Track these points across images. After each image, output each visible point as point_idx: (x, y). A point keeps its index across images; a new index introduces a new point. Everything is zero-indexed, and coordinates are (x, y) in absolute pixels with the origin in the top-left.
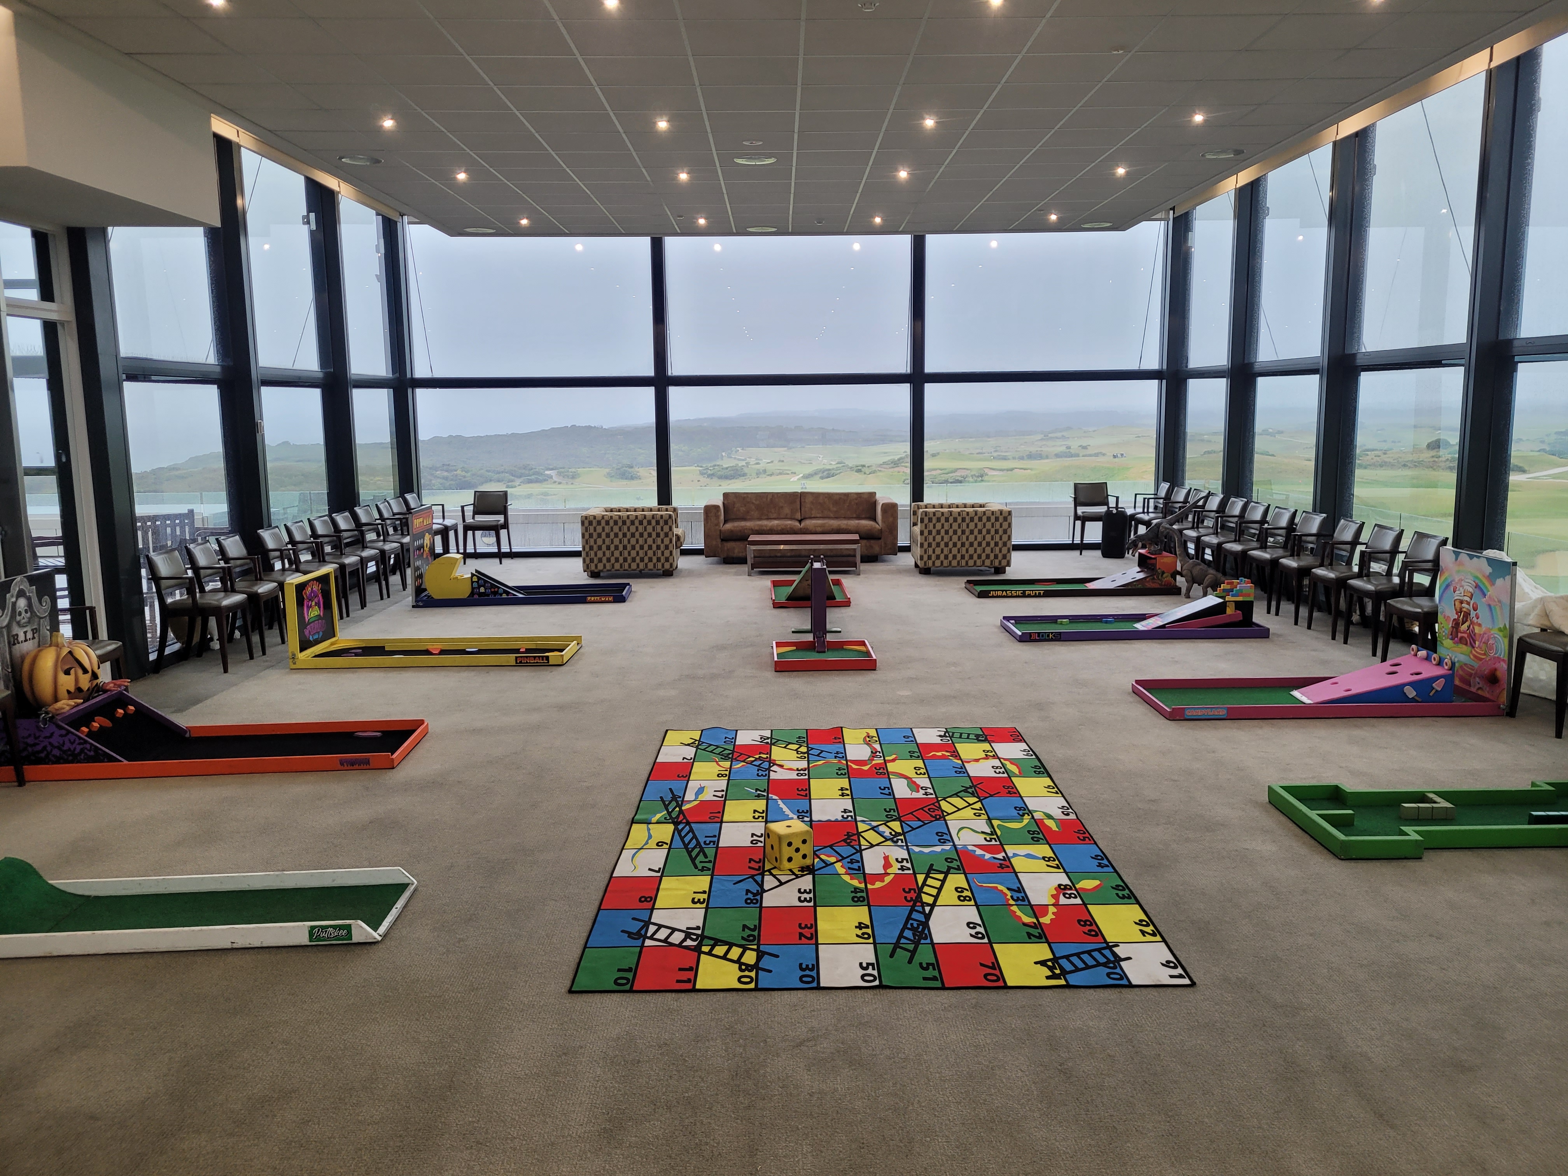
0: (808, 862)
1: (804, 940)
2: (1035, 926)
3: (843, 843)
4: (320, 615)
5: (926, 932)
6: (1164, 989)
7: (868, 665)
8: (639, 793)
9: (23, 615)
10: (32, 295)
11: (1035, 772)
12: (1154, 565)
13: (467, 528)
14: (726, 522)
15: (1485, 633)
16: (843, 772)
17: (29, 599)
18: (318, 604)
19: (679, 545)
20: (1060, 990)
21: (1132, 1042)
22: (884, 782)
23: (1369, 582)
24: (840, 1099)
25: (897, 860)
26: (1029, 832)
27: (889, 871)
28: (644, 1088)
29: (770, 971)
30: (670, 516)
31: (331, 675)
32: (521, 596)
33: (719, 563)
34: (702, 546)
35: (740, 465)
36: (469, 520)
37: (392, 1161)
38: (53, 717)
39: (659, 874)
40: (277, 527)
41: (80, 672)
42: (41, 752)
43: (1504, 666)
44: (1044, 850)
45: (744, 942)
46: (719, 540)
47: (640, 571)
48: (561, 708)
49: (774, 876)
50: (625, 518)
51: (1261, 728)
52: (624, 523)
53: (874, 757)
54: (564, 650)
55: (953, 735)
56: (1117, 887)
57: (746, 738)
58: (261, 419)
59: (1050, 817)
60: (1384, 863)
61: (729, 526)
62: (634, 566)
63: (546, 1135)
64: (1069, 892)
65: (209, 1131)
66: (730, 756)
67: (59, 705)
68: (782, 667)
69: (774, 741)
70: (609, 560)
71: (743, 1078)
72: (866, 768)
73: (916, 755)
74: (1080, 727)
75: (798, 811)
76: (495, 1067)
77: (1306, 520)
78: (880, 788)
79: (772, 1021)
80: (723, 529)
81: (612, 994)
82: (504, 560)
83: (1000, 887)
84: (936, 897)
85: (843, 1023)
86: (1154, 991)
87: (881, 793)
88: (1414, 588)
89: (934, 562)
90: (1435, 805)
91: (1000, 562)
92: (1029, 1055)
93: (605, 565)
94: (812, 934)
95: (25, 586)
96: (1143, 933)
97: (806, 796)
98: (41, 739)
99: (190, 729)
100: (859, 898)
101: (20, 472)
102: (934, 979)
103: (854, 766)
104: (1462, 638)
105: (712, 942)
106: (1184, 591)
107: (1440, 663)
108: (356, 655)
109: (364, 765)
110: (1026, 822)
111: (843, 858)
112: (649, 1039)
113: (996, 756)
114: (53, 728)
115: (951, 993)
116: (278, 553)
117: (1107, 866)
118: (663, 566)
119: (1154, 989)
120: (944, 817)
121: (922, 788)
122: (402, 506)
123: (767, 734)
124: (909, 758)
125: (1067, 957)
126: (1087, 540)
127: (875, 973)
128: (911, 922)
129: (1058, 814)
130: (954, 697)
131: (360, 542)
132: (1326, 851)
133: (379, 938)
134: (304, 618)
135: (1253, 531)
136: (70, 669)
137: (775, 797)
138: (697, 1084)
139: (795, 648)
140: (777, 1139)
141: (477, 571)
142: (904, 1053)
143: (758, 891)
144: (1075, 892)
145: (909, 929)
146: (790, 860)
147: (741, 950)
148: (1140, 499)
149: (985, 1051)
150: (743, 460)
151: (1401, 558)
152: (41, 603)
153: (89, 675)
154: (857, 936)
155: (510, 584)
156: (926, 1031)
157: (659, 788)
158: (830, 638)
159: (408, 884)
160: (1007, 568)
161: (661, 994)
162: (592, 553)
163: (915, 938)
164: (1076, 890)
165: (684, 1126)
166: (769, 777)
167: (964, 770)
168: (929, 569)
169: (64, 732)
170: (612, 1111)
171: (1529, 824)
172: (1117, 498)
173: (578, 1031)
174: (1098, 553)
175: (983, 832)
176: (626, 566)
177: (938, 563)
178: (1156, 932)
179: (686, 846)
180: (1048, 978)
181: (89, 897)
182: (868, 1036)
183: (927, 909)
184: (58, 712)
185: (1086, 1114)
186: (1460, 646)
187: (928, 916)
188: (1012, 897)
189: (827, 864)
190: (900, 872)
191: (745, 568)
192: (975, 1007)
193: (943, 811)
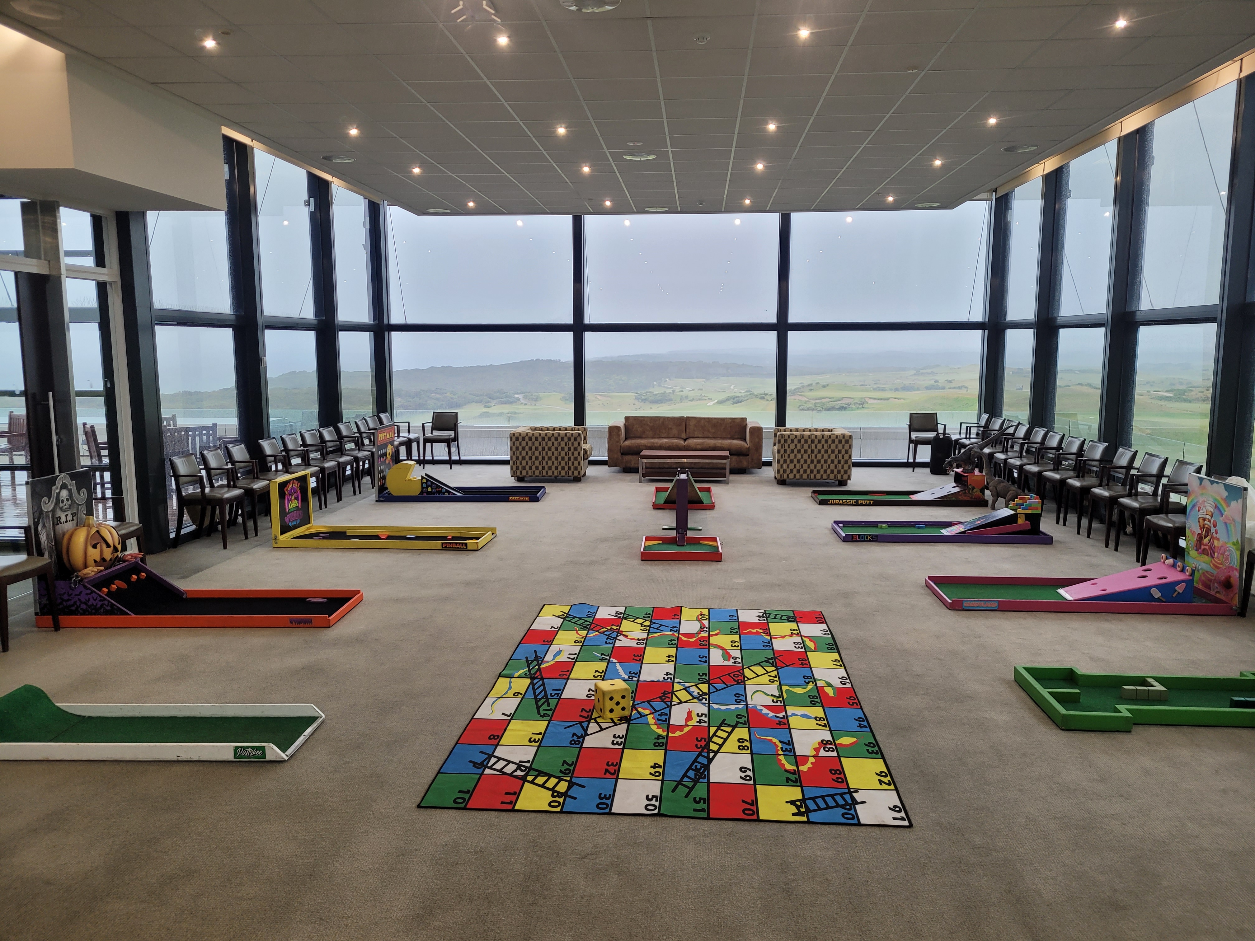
0: (627, 713)
1: (608, 775)
2: (793, 773)
3: (659, 700)
4: (298, 507)
5: (706, 773)
6: (886, 828)
7: (716, 557)
8: (511, 653)
9: (65, 502)
10: (89, 262)
11: (828, 648)
12: (967, 481)
13: (426, 441)
14: (626, 439)
15: (1222, 546)
16: (673, 642)
17: (70, 491)
18: (297, 498)
19: (586, 457)
20: (801, 825)
21: (848, 870)
22: (704, 652)
23: (1136, 500)
24: (604, 902)
25: (698, 715)
26: (809, 696)
27: (689, 723)
28: (455, 885)
29: (575, 798)
30: (579, 434)
31: (301, 553)
32: (459, 494)
33: (619, 472)
34: (606, 458)
35: (667, 392)
36: (428, 434)
37: (254, 929)
38: (81, 580)
39: (509, 718)
40: (274, 438)
41: (104, 546)
42: (73, 605)
43: (1237, 574)
44: (818, 712)
45: (561, 775)
46: (619, 454)
47: (556, 477)
48: (468, 584)
49: (598, 723)
50: (544, 435)
51: (1025, 619)
52: (543, 439)
53: (701, 631)
54: (480, 538)
55: (769, 616)
56: (869, 745)
57: (604, 613)
58: (265, 355)
59: (829, 685)
60: (1098, 734)
61: (628, 443)
62: (550, 473)
63: (373, 916)
64: (829, 746)
65: (128, 898)
66: (588, 627)
67: (86, 571)
68: (647, 557)
69: (625, 616)
70: (531, 468)
71: (534, 881)
72: (692, 640)
73: (735, 631)
74: (874, 613)
75: (630, 673)
76: (348, 862)
77: (1092, 448)
78: (699, 656)
79: (567, 838)
80: (622, 445)
81: (450, 811)
82: (453, 466)
83: (774, 740)
84: (721, 746)
85: (622, 842)
86: (877, 830)
87: (699, 661)
88: (1170, 506)
89: (788, 475)
90: (1151, 688)
91: (842, 476)
92: (762, 876)
93: (527, 472)
94: (615, 771)
95: (67, 481)
96: (881, 782)
97: (639, 660)
98: (73, 596)
99: (187, 591)
100: (660, 743)
101: (72, 394)
102: (703, 810)
103: (684, 638)
104: (1204, 549)
105: (536, 773)
106: (990, 503)
107: (1183, 570)
108: (324, 538)
109: (308, 624)
110: (809, 688)
111: (656, 711)
112: (470, 846)
113: (799, 634)
114: (83, 589)
115: (713, 822)
116: (273, 458)
117: (866, 727)
118: (573, 473)
119: (877, 828)
120: (744, 681)
121: (733, 658)
122: (377, 423)
123: (622, 610)
124: (729, 633)
125: (813, 799)
126: (918, 459)
127: (657, 804)
128: (696, 764)
129: (837, 683)
130: (779, 585)
131: (340, 450)
132: (1051, 723)
133: (286, 758)
134: (285, 508)
135: (1051, 455)
136: (97, 543)
137: (614, 661)
138: (497, 884)
139: (661, 542)
140: (547, 930)
141: (426, 475)
142: (664, 868)
143: (582, 734)
144: (834, 747)
145: (693, 770)
146: (611, 711)
147: (556, 780)
148: (964, 426)
149: (728, 870)
150: (670, 388)
151: (1164, 481)
152: (79, 494)
153: (111, 549)
154: (651, 774)
155: (451, 486)
156: (685, 852)
157: (528, 650)
158: (690, 534)
159: (317, 717)
160: (848, 481)
161: (487, 812)
162: (518, 463)
163: (695, 777)
164: (835, 745)
165: (478, 916)
166: (614, 644)
167: (770, 645)
168: (785, 480)
169: (89, 592)
170: (427, 901)
171: (1231, 707)
172: (945, 426)
173: (416, 837)
174: (927, 470)
175: (772, 695)
176: (544, 473)
177: (791, 476)
178: (892, 782)
179: (536, 696)
180: (794, 814)
181: (85, 717)
182: (640, 854)
183: (711, 755)
184: (86, 576)
185: (796, 925)
186: (1203, 556)
187: (710, 761)
188: (782, 748)
189: (641, 715)
190: (698, 724)
191: (637, 476)
192: (729, 835)
193: (745, 677)
